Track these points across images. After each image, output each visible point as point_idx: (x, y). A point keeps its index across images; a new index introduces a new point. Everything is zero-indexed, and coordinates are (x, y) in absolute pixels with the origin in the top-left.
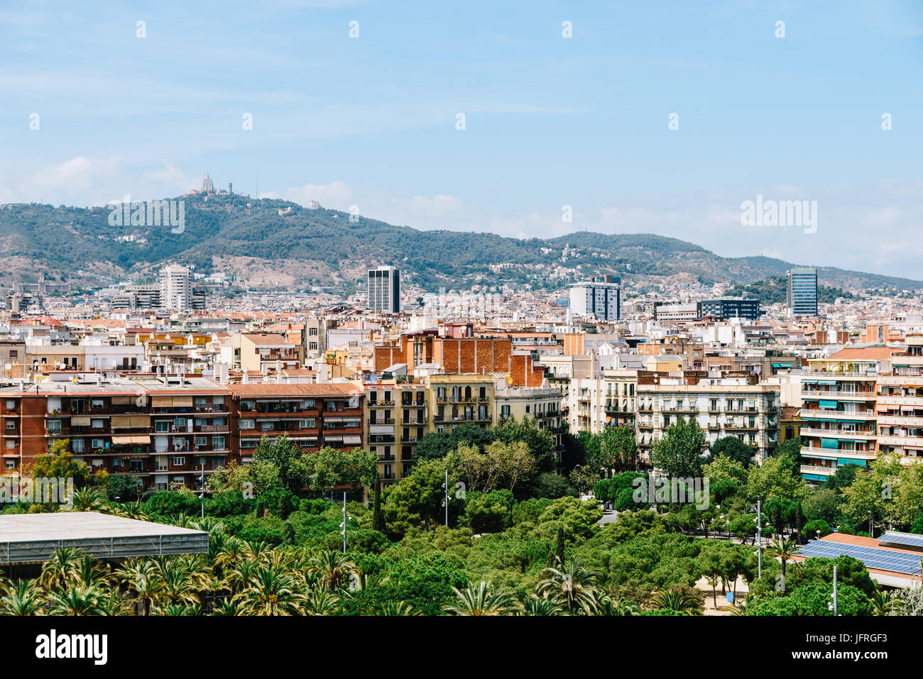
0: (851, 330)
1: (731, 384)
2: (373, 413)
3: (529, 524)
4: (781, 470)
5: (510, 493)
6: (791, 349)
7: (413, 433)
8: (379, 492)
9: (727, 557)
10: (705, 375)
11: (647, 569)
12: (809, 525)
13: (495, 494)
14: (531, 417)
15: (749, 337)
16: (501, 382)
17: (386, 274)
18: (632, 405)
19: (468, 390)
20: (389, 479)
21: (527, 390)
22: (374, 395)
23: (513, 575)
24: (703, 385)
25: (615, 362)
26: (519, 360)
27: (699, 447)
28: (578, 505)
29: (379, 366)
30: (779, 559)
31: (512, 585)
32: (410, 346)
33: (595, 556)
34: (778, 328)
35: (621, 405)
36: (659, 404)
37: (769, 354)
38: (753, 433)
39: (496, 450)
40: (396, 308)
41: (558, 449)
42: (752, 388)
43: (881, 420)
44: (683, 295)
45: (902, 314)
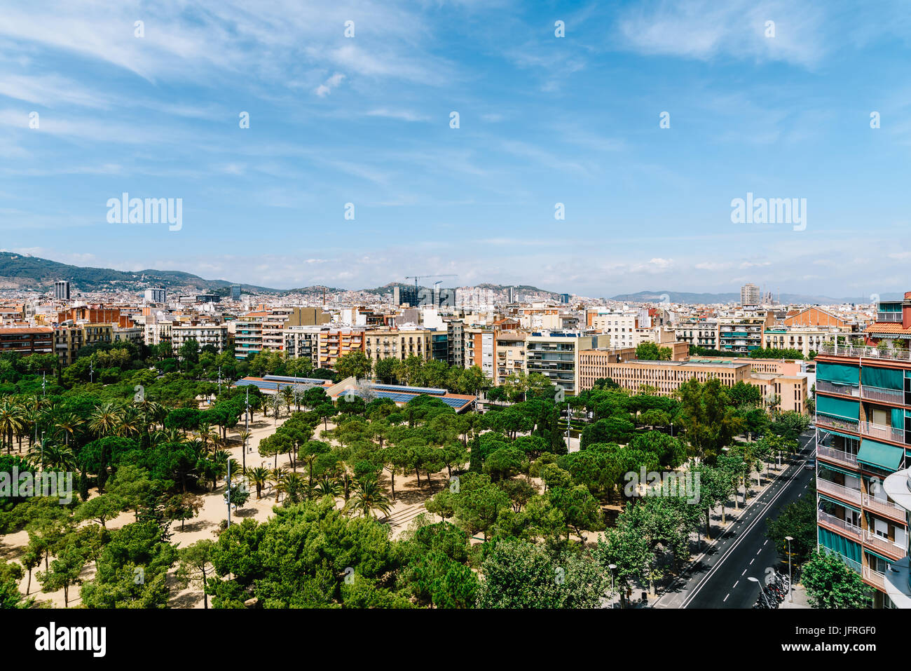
0: (253, 306)
1: (209, 326)
2: (58, 339)
3: (128, 380)
4: (228, 356)
5: (119, 368)
6: (232, 313)
7: (76, 347)
8: (60, 370)
9: (207, 387)
10: (199, 322)
11: (176, 394)
12: (239, 374)
13: (113, 369)
14: (128, 339)
15: (216, 309)
16: (115, 326)
17: (63, 284)
18: (170, 334)
19: (101, 329)
20: (65, 365)
21: (127, 329)
22: (58, 332)
23: (121, 399)
24: (199, 326)
25: (164, 318)
26: (123, 318)
27: (197, 347)
28: (148, 372)
29: (60, 321)
30: (227, 387)
31: (120, 403)
32: (75, 313)
33: (155, 390)
34: (227, 305)
35: (166, 334)
36: (181, 333)
37: (224, 314)
38: (217, 343)
39: (114, 352)
40: (68, 297)
41: (140, 351)
42: (217, 327)
43: (264, 337)
44: (190, 293)
45: (271, 301)
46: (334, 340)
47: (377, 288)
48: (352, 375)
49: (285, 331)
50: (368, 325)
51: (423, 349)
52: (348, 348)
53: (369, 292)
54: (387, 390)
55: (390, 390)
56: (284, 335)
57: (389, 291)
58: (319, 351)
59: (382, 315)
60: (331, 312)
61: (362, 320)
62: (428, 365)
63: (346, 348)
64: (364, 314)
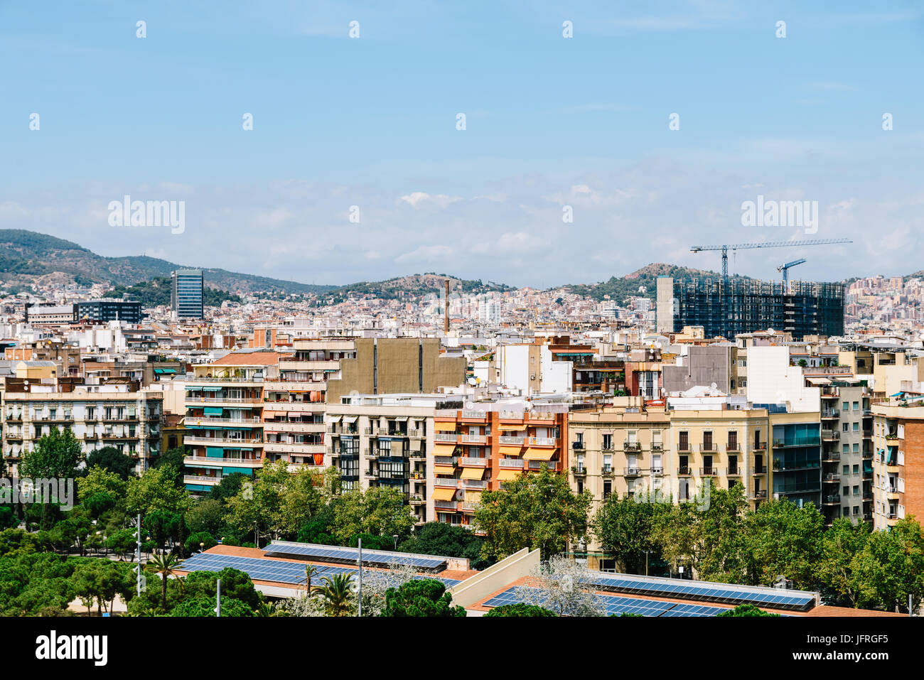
0: (238, 335)
1: (109, 391)
4: (162, 481)
6: (175, 354)
9: (103, 575)
10: (81, 382)
11: (13, 592)
12: (193, 538)
15: (130, 341)
24: (79, 392)
27: (75, 459)
30: (160, 575)
34: (162, 332)
36: (30, 413)
37: (152, 359)
38: (133, 443)
42: (132, 396)
43: (268, 427)
44: (58, 295)
45: (290, 318)
46: (476, 438)
47: (606, 279)
48: (529, 544)
49: (331, 410)
50: (579, 394)
51: (745, 467)
52: (518, 464)
53: (582, 291)
54: (635, 592)
55: (643, 593)
56: (329, 421)
57: (642, 289)
58: (431, 469)
59: (621, 364)
60: (468, 353)
61: (559, 377)
62: (761, 517)
63: (510, 463)
64: (567, 358)
